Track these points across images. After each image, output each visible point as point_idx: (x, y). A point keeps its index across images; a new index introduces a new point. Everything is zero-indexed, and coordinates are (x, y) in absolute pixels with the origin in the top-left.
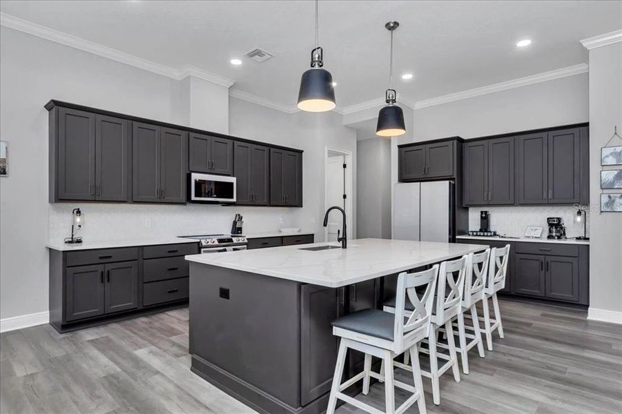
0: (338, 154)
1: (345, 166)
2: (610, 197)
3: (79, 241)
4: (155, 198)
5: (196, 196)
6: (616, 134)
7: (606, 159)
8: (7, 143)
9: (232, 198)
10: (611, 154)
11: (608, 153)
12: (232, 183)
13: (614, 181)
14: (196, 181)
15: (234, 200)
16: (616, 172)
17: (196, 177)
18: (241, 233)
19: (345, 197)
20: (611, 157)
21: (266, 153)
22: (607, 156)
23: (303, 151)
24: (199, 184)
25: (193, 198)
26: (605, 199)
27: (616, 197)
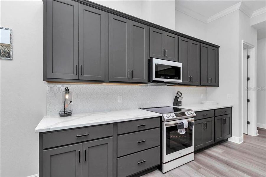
1: (248, 57)
4: (126, 78)
5: (156, 77)
9: (179, 79)
12: (180, 68)
14: (155, 65)
15: (181, 81)
17: (155, 61)
18: (181, 105)
21: (198, 46)
23: (220, 47)
24: (158, 67)
25: (154, 79)
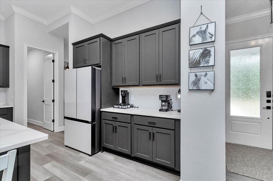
1: (53, 61)
2: (196, 76)
6: (201, 13)
7: (194, 39)
10: (198, 33)
11: (195, 33)
13: (200, 60)
16: (201, 51)
20: (197, 36)
22: (194, 36)
26: (193, 78)
27: (201, 75)
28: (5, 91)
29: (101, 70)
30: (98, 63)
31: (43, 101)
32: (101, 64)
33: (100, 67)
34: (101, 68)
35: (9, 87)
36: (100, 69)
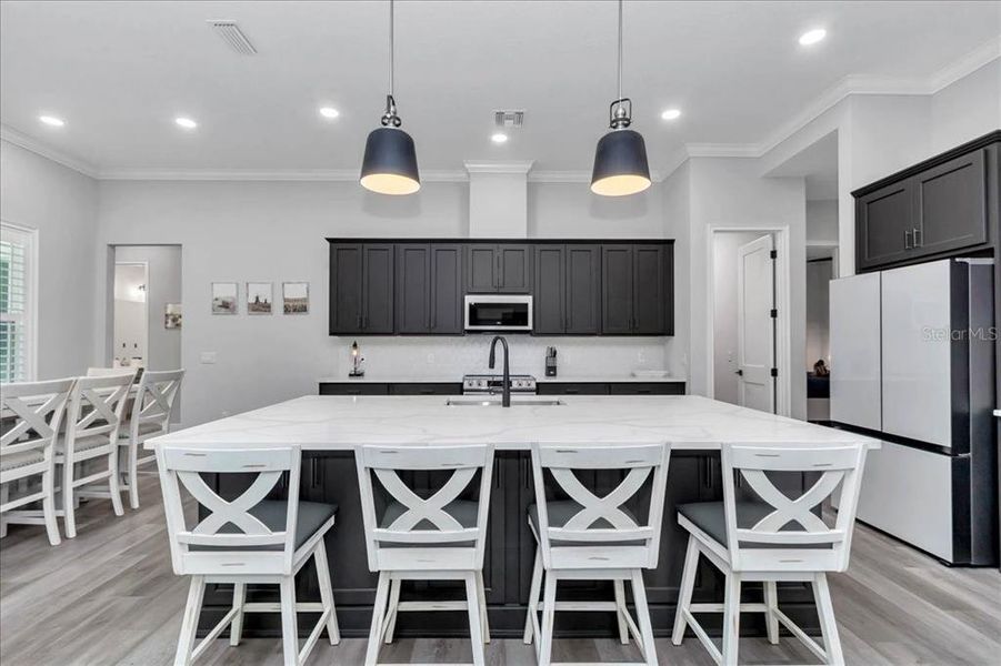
0: (762, 233)
1: (774, 254)
3: (360, 375)
5: (471, 324)
8: (308, 284)
9: (527, 324)
12: (527, 305)
14: (470, 305)
15: (528, 327)
17: (470, 300)
19: (774, 314)
21: (595, 253)
23: (674, 241)
24: (474, 308)
25: (467, 327)
28: (663, 344)
29: (993, 266)
30: (981, 241)
31: (740, 373)
32: (994, 243)
33: (989, 253)
34: (993, 256)
35: (673, 335)
36: (988, 261)
